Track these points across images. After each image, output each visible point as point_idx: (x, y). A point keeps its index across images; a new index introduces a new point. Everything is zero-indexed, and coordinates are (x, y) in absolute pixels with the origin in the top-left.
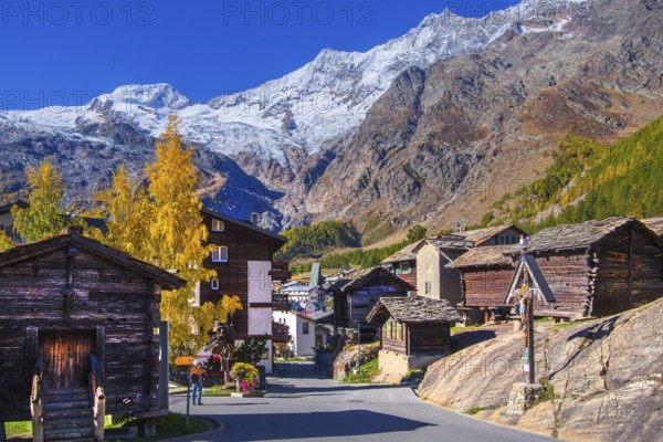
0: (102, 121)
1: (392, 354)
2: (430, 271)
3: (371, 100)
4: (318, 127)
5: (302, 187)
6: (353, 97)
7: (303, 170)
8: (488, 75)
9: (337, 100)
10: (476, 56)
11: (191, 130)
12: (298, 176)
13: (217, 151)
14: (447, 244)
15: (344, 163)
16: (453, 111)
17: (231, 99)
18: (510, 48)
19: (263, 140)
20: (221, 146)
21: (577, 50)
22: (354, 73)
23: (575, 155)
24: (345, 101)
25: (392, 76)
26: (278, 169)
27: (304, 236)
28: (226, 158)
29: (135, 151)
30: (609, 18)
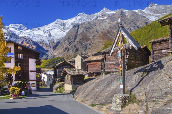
0: (7, 32)
1: (68, 85)
2: (79, 63)
3: (68, 31)
4: (56, 36)
5: (53, 49)
6: (64, 30)
7: (53, 45)
8: (91, 27)
9: (60, 30)
10: (89, 23)
11: (28, 35)
12: (52, 47)
13: (34, 40)
14: (83, 56)
15: (62, 44)
16: (85, 34)
17: (37, 29)
18: (96, 22)
19: (44, 38)
20: (35, 39)
21: (109, 23)
22: (64, 25)
23: (108, 45)
24: (62, 31)
25: (72, 26)
26: (48, 45)
27: (53, 60)
28: (36, 42)
29: (15, 40)
30: (114, 18)
